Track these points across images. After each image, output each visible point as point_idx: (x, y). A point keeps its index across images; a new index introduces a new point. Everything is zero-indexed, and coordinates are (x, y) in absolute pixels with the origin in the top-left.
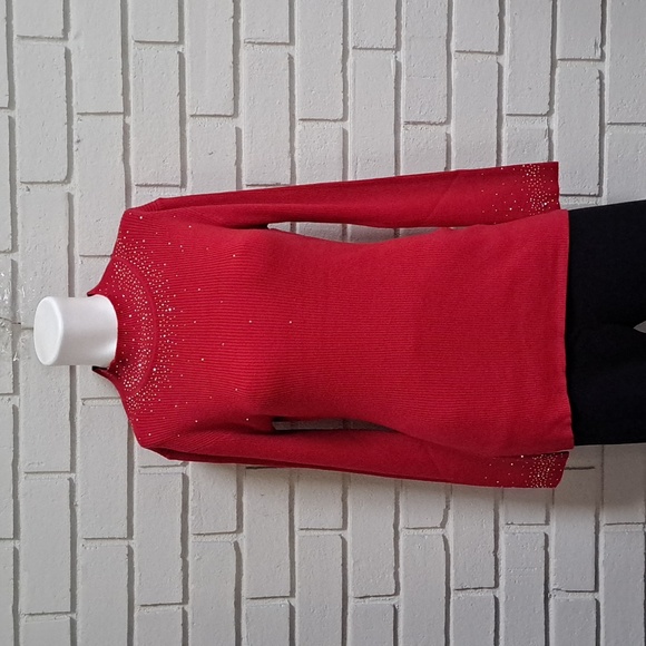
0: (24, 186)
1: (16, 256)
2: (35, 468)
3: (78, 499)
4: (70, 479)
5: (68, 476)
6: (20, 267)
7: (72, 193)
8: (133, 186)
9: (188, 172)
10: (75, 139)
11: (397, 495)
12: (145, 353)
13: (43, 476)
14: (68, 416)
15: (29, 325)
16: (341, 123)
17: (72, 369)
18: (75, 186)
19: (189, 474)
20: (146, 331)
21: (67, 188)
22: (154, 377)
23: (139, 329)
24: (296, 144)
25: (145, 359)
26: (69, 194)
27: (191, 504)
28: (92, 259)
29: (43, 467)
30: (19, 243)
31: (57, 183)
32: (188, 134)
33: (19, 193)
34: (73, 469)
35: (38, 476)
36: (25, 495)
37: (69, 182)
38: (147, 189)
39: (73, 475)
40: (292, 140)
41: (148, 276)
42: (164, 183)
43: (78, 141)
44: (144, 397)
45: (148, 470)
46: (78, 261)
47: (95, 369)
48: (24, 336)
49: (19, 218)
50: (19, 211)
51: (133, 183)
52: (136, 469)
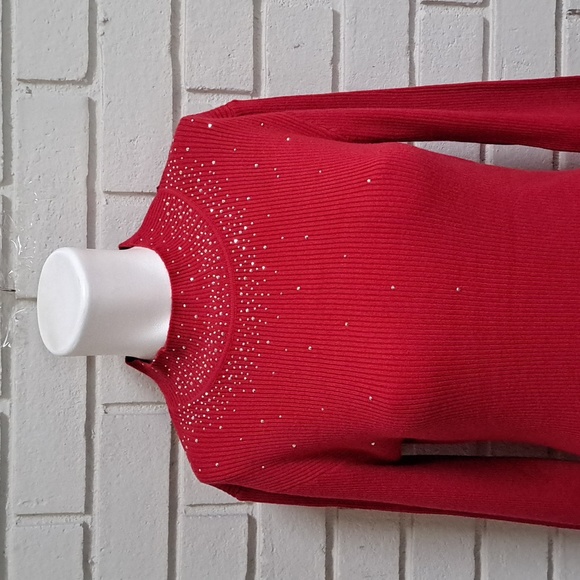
0: (23, 86)
1: (9, 191)
2: (33, 508)
3: (95, 555)
4: (85, 526)
5: (81, 519)
6: (15, 207)
7: (94, 99)
8: (184, 91)
9: (264, 74)
10: (100, 17)
11: (550, 545)
12: (214, 338)
13: (44, 520)
14: (82, 431)
15: (29, 294)
16: (479, 9)
17: (90, 361)
18: (98, 89)
19: (258, 517)
20: (218, 303)
21: (87, 91)
22: (228, 374)
23: (206, 299)
24: (417, 38)
25: (215, 346)
26: (90, 100)
27: (259, 560)
28: (122, 199)
29: (44, 507)
30: (14, 170)
31: (73, 82)
32: (264, 17)
33: (15, 97)
34: (88, 509)
35: (35, 520)
36: (16, 549)
37: (90, 82)
38: (203, 96)
39: (88, 519)
40: (411, 32)
41: (221, 217)
42: (229, 87)
43: (105, 21)
44: (209, 405)
45: (198, 510)
46: (101, 200)
47: (131, 361)
48: (21, 309)
49: (15, 133)
50: (15, 123)
51: (184, 87)
52: (181, 509)
